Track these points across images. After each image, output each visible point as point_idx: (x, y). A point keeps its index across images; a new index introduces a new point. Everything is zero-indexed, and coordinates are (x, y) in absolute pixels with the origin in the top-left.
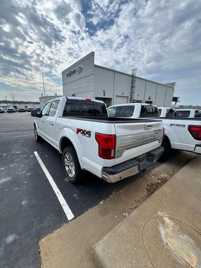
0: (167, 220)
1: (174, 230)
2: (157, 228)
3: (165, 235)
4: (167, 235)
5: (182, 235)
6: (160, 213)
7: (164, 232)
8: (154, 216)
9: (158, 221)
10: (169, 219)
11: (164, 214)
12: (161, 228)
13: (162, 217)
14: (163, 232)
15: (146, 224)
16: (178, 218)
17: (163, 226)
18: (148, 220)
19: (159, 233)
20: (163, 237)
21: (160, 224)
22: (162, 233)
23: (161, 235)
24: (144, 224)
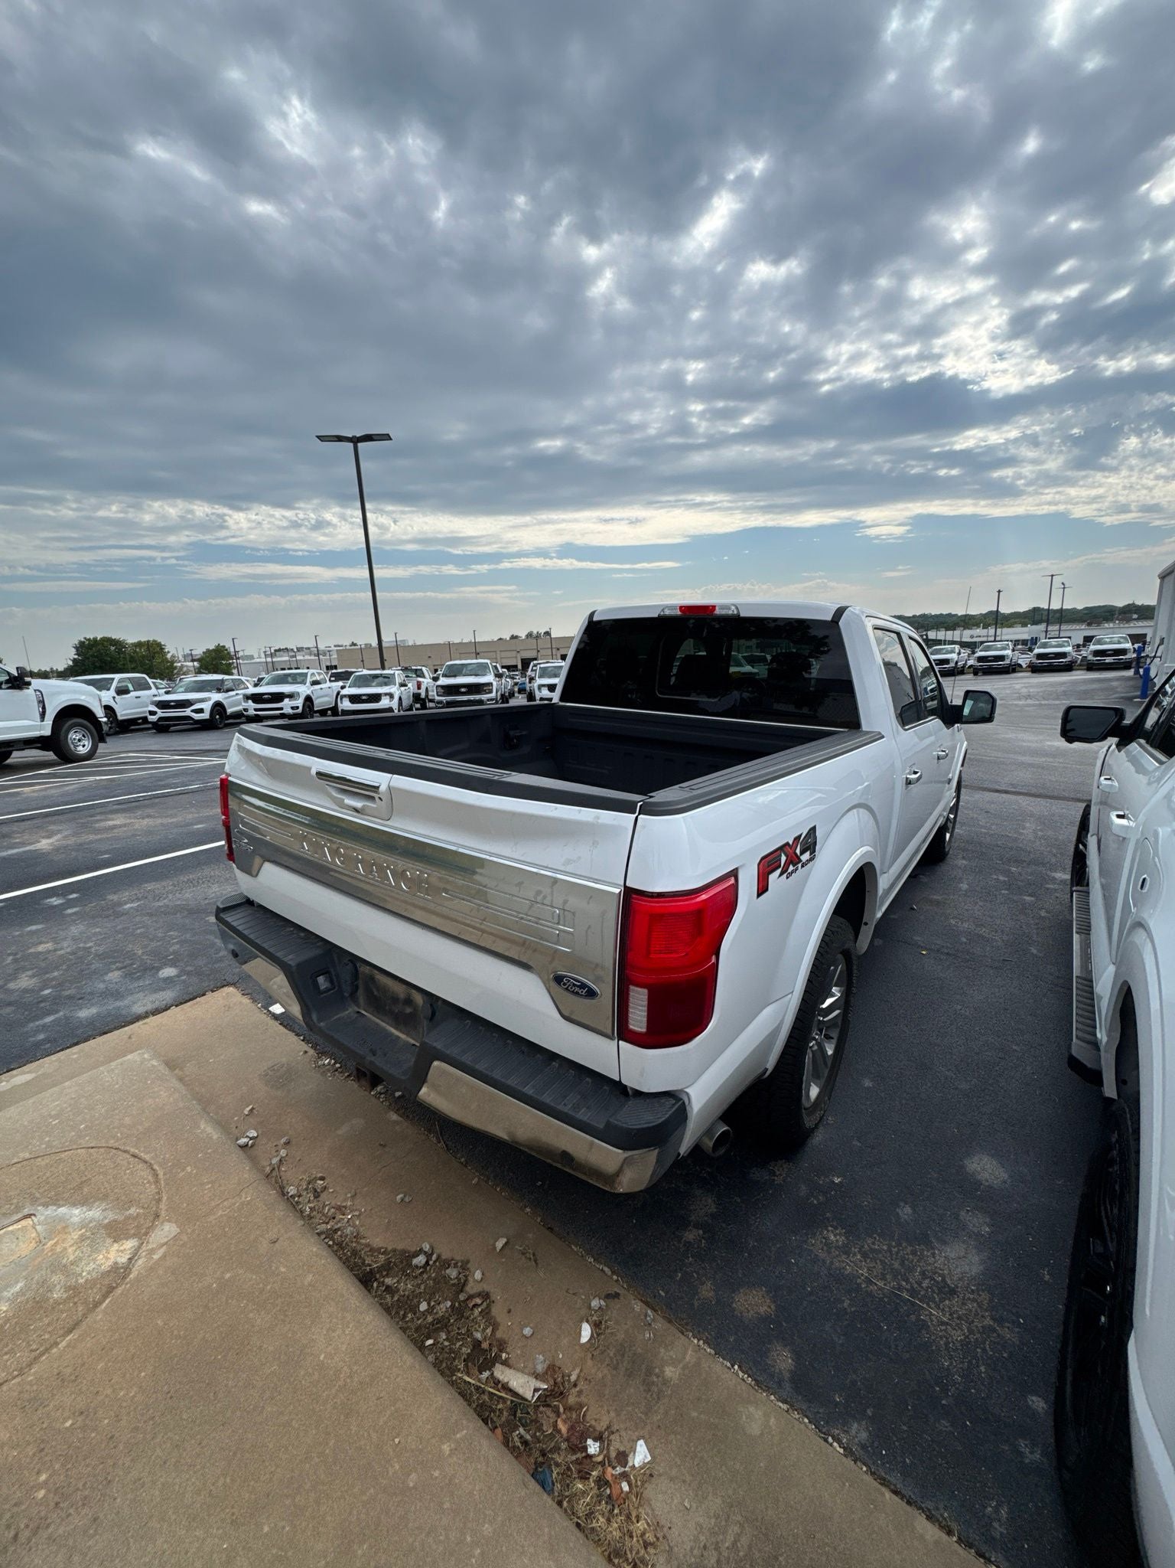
0: (117, 1253)
1: (58, 1266)
2: (105, 1197)
3: (62, 1219)
4: (60, 1228)
5: (21, 1293)
6: (167, 1231)
7: (75, 1220)
8: (163, 1206)
9: (133, 1211)
10: (115, 1268)
11: (152, 1251)
12: (95, 1213)
13: (142, 1234)
14: (76, 1214)
15: (141, 1165)
16: (99, 1315)
17: (100, 1226)
18: (156, 1175)
19: (85, 1202)
20: (63, 1210)
21: (111, 1216)
22: (76, 1212)
23: (74, 1205)
24: (147, 1157)
